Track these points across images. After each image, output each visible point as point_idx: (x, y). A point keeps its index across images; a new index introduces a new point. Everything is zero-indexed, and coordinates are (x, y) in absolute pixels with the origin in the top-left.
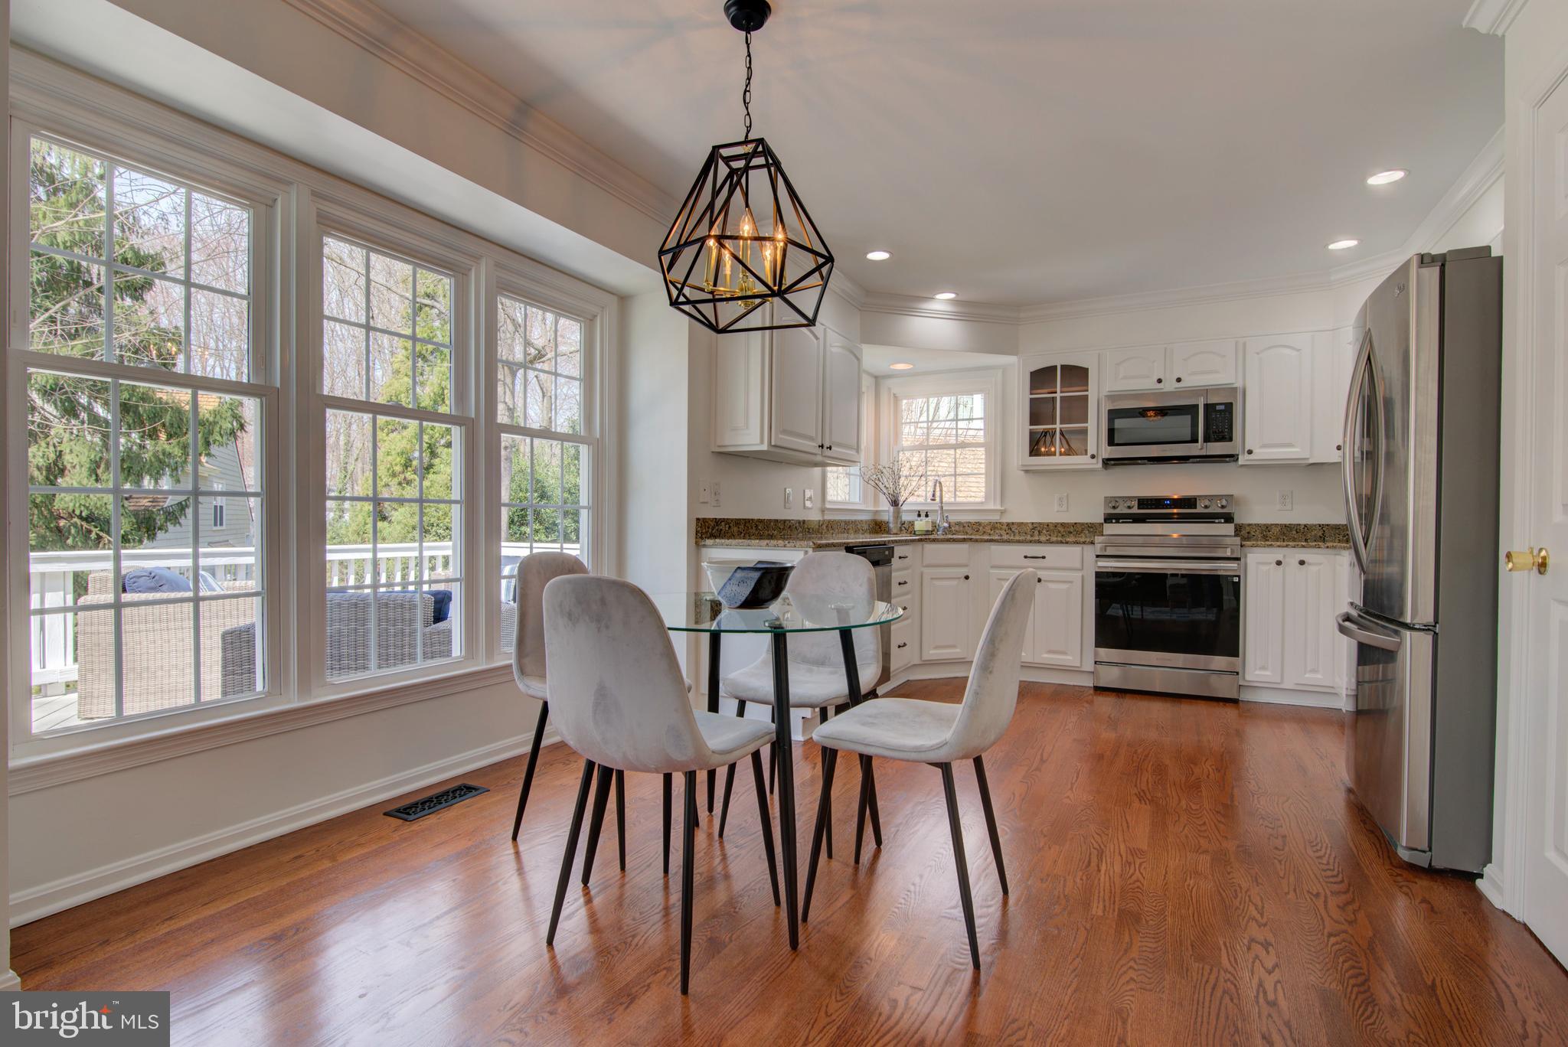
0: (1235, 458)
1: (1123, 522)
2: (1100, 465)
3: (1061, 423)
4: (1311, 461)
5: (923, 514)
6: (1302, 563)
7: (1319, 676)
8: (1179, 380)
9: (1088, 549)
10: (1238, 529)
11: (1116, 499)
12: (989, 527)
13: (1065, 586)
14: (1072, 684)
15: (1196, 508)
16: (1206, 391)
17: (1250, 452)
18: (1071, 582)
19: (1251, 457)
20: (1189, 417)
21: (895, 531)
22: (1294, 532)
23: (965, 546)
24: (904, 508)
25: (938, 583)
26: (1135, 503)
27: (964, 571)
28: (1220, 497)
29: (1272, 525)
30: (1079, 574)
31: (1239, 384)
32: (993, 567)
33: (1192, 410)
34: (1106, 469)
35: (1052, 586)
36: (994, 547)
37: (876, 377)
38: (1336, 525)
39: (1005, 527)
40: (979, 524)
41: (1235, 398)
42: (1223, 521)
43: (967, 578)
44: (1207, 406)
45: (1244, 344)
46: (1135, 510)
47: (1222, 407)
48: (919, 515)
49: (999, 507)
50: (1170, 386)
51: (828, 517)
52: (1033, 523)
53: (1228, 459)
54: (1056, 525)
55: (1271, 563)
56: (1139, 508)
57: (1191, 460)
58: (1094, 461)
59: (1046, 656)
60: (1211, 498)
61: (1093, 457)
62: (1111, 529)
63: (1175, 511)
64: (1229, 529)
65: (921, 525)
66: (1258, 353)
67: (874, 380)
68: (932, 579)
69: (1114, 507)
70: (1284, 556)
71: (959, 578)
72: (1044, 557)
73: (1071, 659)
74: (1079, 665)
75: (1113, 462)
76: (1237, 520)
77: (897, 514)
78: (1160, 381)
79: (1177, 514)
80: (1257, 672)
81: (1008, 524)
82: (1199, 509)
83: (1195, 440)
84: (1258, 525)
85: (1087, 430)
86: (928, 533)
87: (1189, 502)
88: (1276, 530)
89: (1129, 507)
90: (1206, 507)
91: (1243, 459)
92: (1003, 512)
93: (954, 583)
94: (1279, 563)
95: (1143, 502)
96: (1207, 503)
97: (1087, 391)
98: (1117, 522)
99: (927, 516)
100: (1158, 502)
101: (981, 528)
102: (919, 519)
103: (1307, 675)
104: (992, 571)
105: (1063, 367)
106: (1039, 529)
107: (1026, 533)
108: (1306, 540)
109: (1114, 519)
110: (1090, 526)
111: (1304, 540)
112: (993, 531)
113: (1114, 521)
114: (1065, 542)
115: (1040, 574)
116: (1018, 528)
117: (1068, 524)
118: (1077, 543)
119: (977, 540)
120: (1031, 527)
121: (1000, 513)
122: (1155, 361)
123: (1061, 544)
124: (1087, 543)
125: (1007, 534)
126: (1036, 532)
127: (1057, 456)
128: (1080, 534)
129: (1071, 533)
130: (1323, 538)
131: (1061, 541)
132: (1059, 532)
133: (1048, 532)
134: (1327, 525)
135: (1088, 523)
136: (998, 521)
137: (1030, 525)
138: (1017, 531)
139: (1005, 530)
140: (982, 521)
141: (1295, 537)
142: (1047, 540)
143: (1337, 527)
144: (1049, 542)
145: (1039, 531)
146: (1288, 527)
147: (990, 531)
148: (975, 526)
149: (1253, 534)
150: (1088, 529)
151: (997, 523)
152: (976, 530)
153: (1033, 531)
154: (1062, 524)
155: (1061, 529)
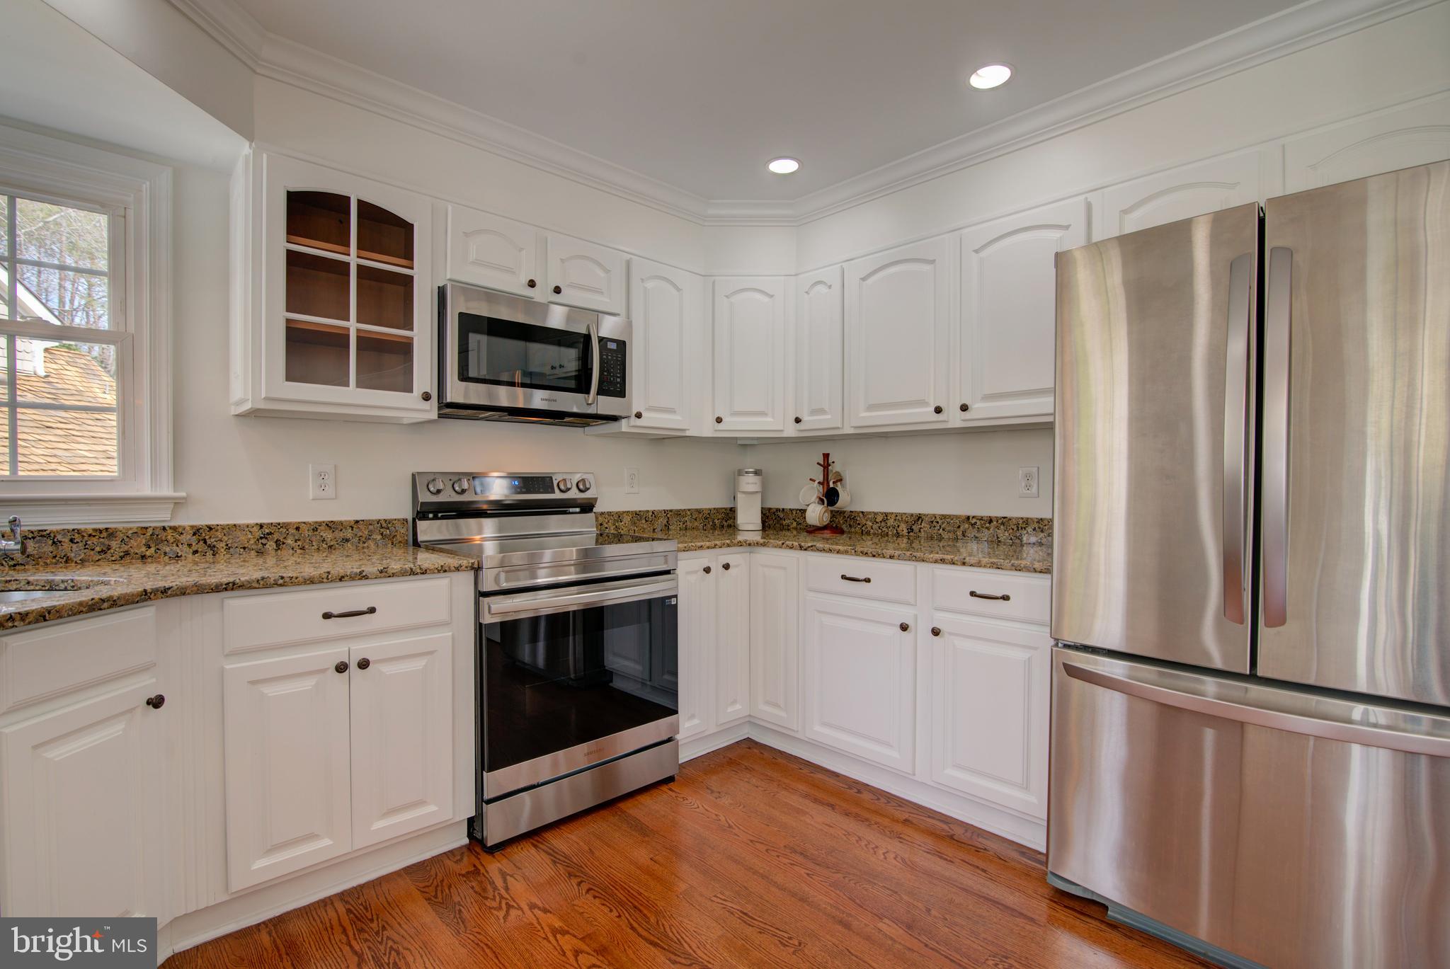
0: (618, 421)
2: (435, 415)
4: (688, 433)
6: (727, 567)
8: (558, 290)
9: (461, 580)
10: (598, 517)
11: (442, 476)
12: (142, 540)
13: (419, 664)
14: (427, 856)
15: (551, 491)
17: (639, 416)
18: (431, 654)
19: (639, 422)
22: (644, 521)
23: (147, 613)
27: (147, 686)
29: (624, 512)
30: (446, 633)
32: (238, 653)
35: (388, 669)
36: (236, 604)
38: (678, 511)
39: (186, 538)
40: (110, 533)
41: (630, 333)
42: (578, 510)
43: (157, 702)
44: (600, 340)
46: (471, 496)
47: (615, 347)
49: (166, 491)
50: (544, 295)
52: (261, 526)
54: (315, 527)
59: (381, 823)
61: (420, 396)
66: (643, 281)
68: (37, 746)
69: (438, 491)
71: (132, 710)
73: (433, 809)
76: (597, 508)
78: (532, 284)
81: (197, 531)
82: (558, 493)
83: (582, 387)
84: (610, 514)
85: (412, 344)
89: (461, 491)
91: (626, 424)
92: (178, 503)
93: (117, 728)
94: (707, 570)
97: (412, 268)
98: (435, 518)
101: (114, 544)
103: (728, 711)
104: (233, 665)
106: (276, 536)
107: (244, 548)
108: (654, 530)
109: (431, 512)
110: (384, 525)
111: (652, 530)
112: (153, 550)
113: (431, 516)
114: (419, 571)
115: (359, 650)
116: (225, 538)
117: (341, 523)
118: (445, 571)
119: (183, 592)
120: (259, 534)
121: (172, 506)
122: (523, 249)
123: (412, 577)
124: (466, 567)
125: (195, 552)
126: (271, 545)
127: (348, 385)
128: (364, 543)
129: (347, 540)
130: (667, 526)
131: (411, 569)
132: (323, 541)
133: (299, 543)
134: (671, 511)
135: (378, 522)
136: (166, 524)
137: (255, 529)
138: (223, 544)
139: (190, 545)
140: (120, 526)
141: (645, 527)
142: (381, 572)
143: (678, 513)
144: (385, 574)
145: (277, 541)
146: (637, 516)
147: (144, 549)
148: (95, 540)
149: (606, 526)
150: (374, 536)
151: (164, 528)
152: (98, 549)
153: (264, 541)
154: (330, 525)
155: (328, 535)
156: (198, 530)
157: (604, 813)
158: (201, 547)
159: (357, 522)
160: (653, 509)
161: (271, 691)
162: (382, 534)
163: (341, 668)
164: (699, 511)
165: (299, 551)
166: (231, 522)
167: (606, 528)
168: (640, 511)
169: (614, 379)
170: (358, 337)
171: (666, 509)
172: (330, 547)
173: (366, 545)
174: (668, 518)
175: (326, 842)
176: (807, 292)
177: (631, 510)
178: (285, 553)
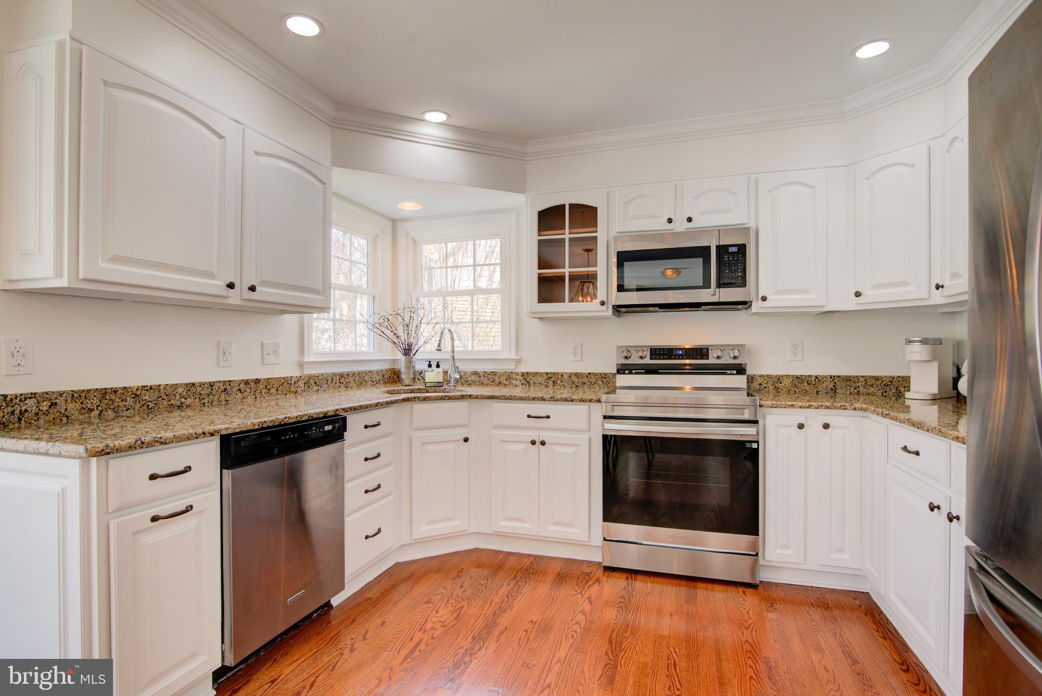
0: (748, 305)
1: (636, 373)
2: (610, 312)
3: (570, 267)
4: (827, 309)
5: (434, 364)
6: (826, 426)
7: (846, 557)
8: (690, 220)
9: (595, 406)
10: (751, 379)
11: (628, 349)
12: (505, 377)
13: (571, 450)
14: (580, 558)
15: (708, 358)
16: (719, 231)
17: (764, 299)
18: (578, 445)
19: (765, 304)
20: (701, 260)
21: (407, 382)
22: (806, 384)
23: (464, 404)
24: (418, 356)
25: (430, 448)
26: (648, 353)
27: (464, 433)
28: (733, 347)
29: (784, 376)
30: (585, 437)
31: (751, 224)
32: (496, 427)
33: (702, 252)
34: (619, 316)
35: (557, 449)
36: (496, 405)
37: (394, 221)
38: (847, 377)
39: (519, 377)
40: (495, 374)
41: (748, 238)
42: (735, 372)
43: (466, 440)
44: (719, 248)
45: (757, 181)
46: (647, 361)
47: (735, 249)
48: (430, 366)
49: (514, 356)
50: (680, 226)
51: (309, 371)
52: (547, 374)
53: (740, 307)
55: (791, 426)
56: (651, 359)
57: (703, 307)
58: (604, 308)
59: (552, 528)
60: (723, 348)
61: (603, 303)
62: (623, 380)
63: (687, 361)
64: (740, 381)
65: (433, 376)
66: (770, 191)
67: (390, 223)
68: (423, 444)
69: (626, 357)
70: (806, 418)
71: (458, 441)
72: (548, 417)
73: (578, 533)
74: (587, 539)
75: (624, 310)
76: (749, 371)
77: (410, 363)
78: (670, 221)
79: (689, 365)
80: (778, 551)
82: (712, 360)
83: (706, 285)
84: (769, 376)
85: (596, 274)
86: (438, 386)
87: (701, 352)
88: (787, 382)
89: (641, 357)
90: (718, 357)
91: (756, 307)
92: (518, 362)
93: (452, 446)
94: (801, 426)
95: (656, 352)
96: (719, 353)
97: (596, 232)
98: (630, 373)
99: (438, 366)
100: (669, 352)
101: (496, 378)
102: (430, 369)
103: (833, 556)
104: (495, 432)
105: (571, 206)
106: (553, 379)
107: (540, 384)
108: (818, 392)
109: (627, 370)
110: (603, 376)
111: (815, 392)
112: (508, 381)
113: (627, 372)
114: (570, 400)
115: (544, 436)
116: (533, 379)
117: (582, 374)
118: (583, 401)
119: (477, 397)
120: (546, 377)
121: (515, 363)
122: (665, 200)
123: (566, 403)
124: (595, 400)
125: (522, 384)
126: (551, 383)
127: (565, 302)
128: (593, 385)
129: (585, 383)
130: (834, 390)
131: (566, 398)
132: (574, 383)
133: (563, 383)
134: (839, 377)
135: (600, 374)
136: (513, 371)
137: (545, 375)
138: (532, 381)
139: (520, 381)
140: (498, 371)
141: (807, 389)
142: (551, 398)
143: (848, 379)
144: (553, 399)
145: (554, 381)
146: (799, 379)
147: (505, 381)
148: (490, 376)
149: (765, 386)
150: (598, 382)
151: (512, 373)
152: (492, 380)
153: (548, 381)
154: (576, 375)
155: (576, 380)
156: (524, 374)
157: (684, 583)
158: (524, 382)
159: (590, 374)
160: (816, 374)
161: (508, 446)
162: (602, 381)
163: (533, 443)
164: (877, 378)
165: (563, 387)
166: (536, 371)
167: (766, 387)
168: (801, 376)
169: (735, 274)
170: (569, 276)
171: (832, 374)
172: (577, 386)
173: (594, 386)
174: (835, 383)
175: (528, 526)
176: (947, 152)
177: (791, 374)
178: (557, 387)
